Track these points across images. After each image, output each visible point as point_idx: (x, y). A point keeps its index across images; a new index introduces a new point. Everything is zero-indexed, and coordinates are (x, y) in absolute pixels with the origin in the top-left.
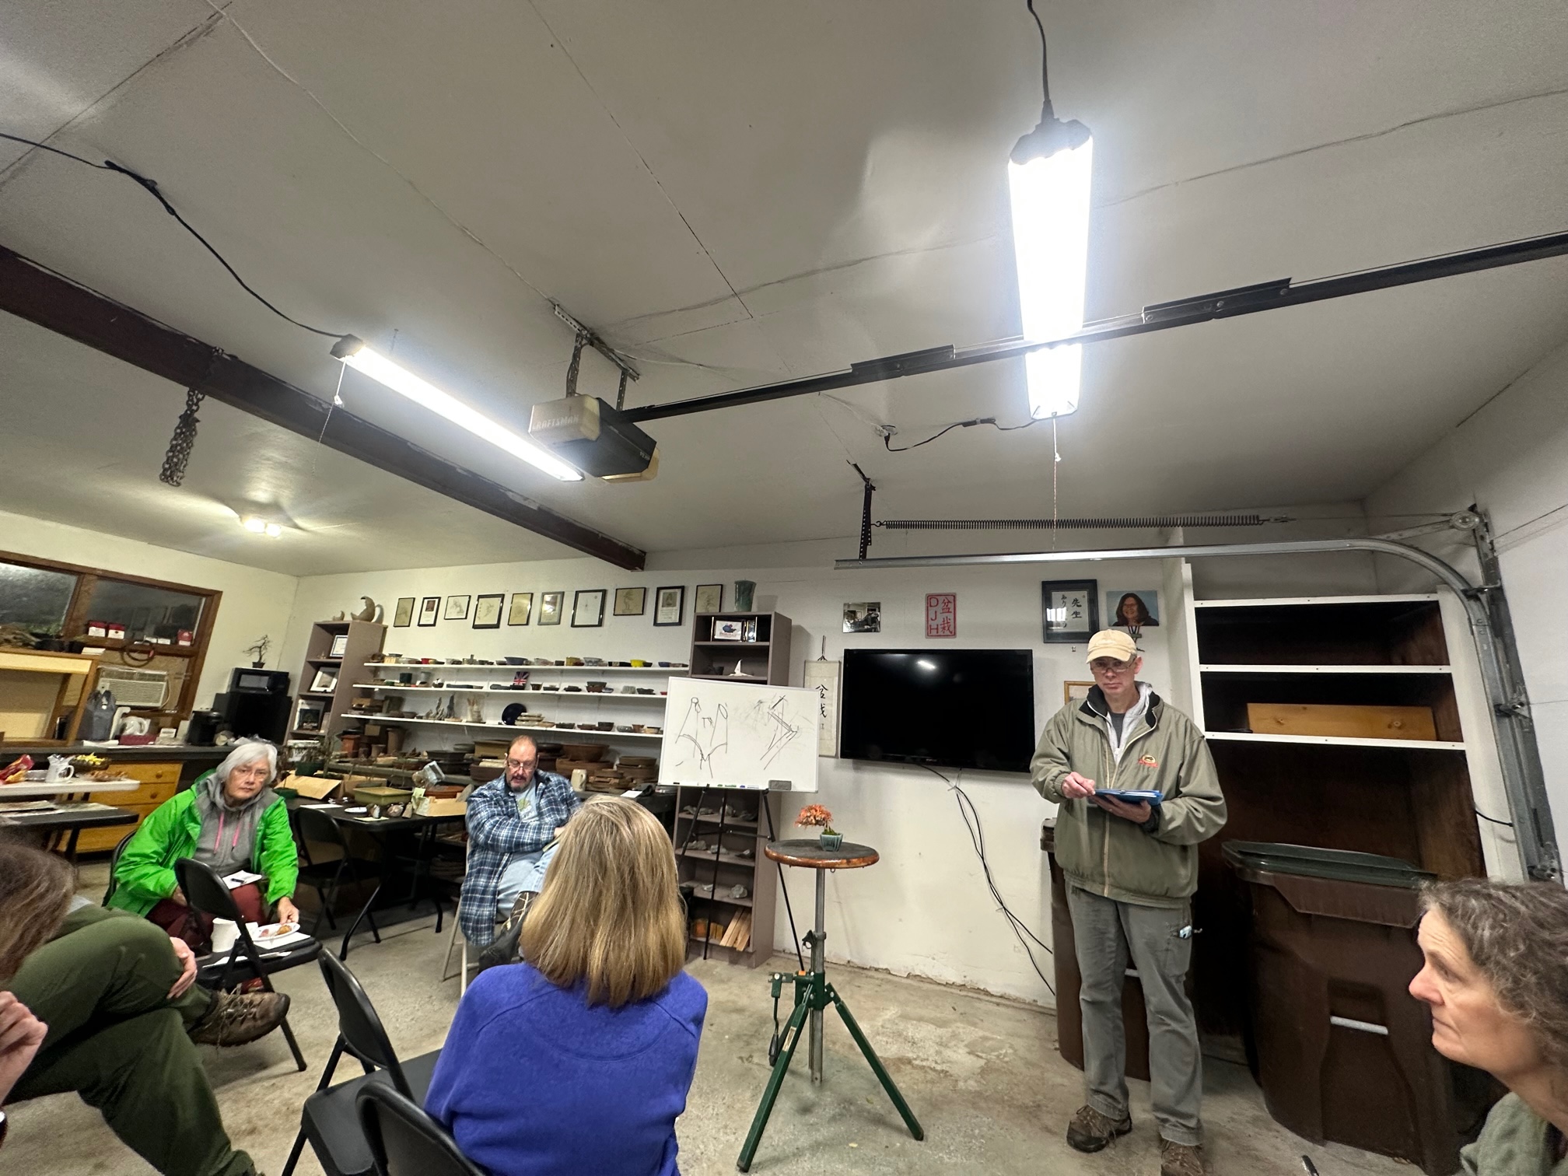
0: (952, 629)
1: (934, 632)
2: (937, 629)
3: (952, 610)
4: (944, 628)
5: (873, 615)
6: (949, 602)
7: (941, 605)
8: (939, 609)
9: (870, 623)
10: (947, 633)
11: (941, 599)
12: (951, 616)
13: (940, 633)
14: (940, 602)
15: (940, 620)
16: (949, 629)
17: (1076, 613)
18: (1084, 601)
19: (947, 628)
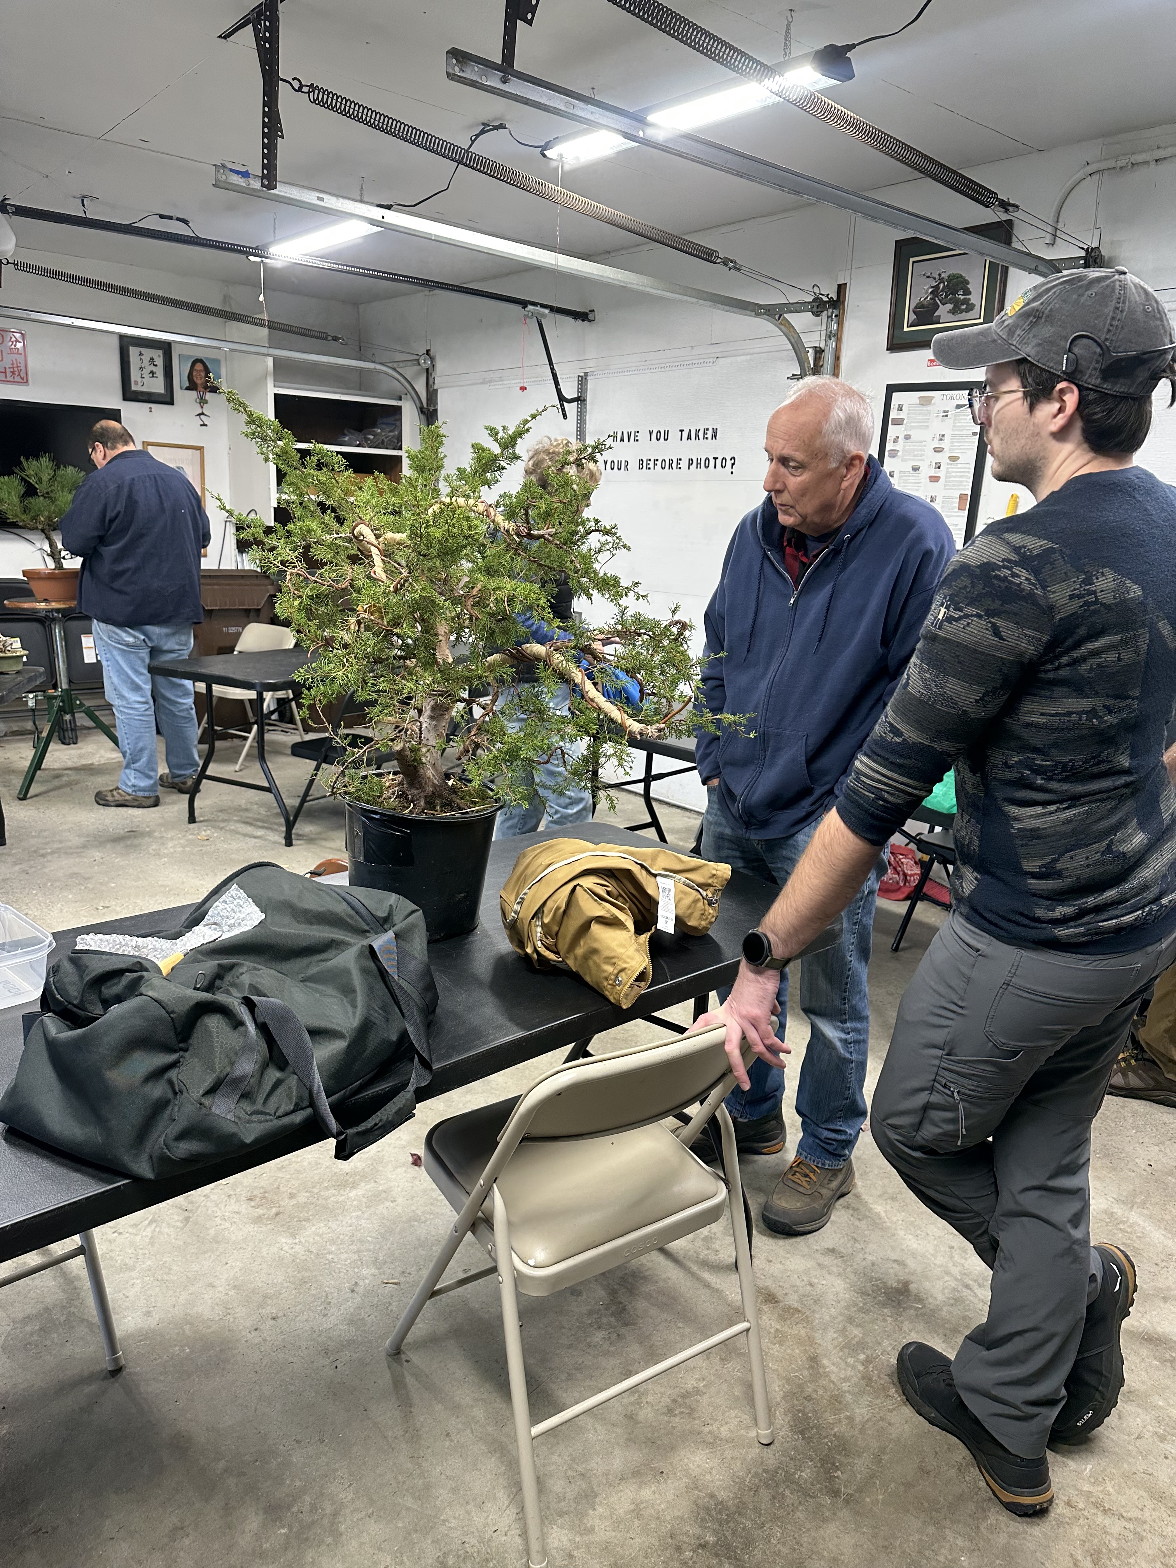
0: (23, 374)
1: (2, 377)
2: (5, 372)
3: (22, 351)
4: (13, 373)
6: (17, 341)
7: (8, 344)
8: (6, 347)
10: (18, 379)
11: (7, 336)
12: (20, 359)
13: (8, 379)
14: (6, 339)
15: (7, 363)
16: (19, 375)
17: (152, 372)
18: (160, 361)
19: (17, 373)
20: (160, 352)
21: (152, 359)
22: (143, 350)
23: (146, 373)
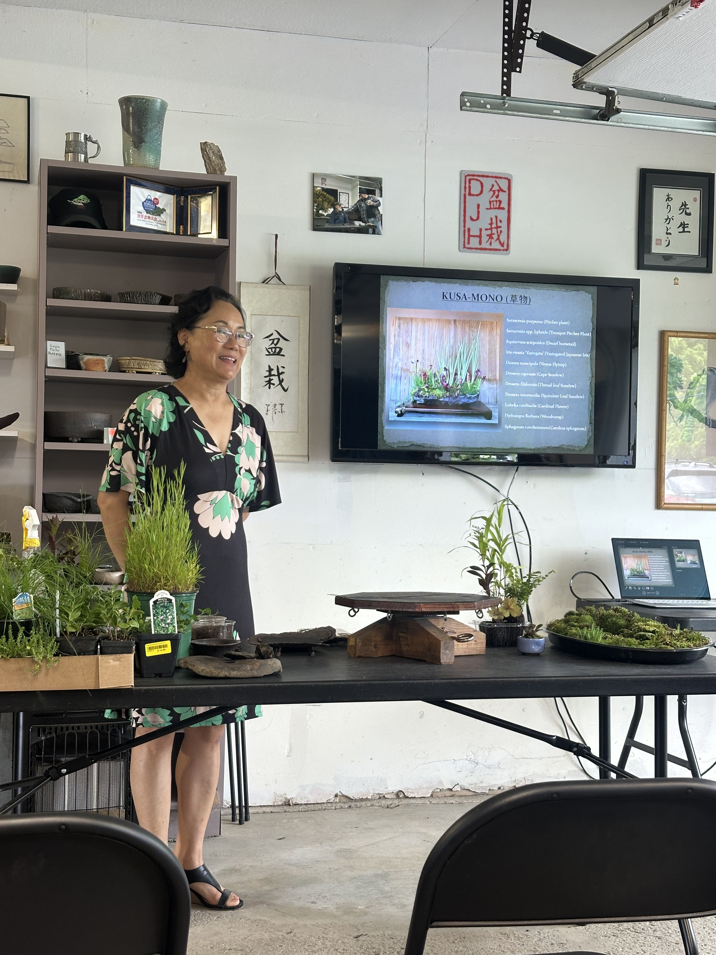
0: (503, 238)
1: (474, 242)
2: (480, 236)
3: (504, 205)
4: (490, 236)
5: (370, 202)
6: (501, 190)
7: (487, 195)
8: (484, 200)
9: (364, 215)
10: (496, 245)
11: (488, 183)
12: (502, 215)
13: (485, 245)
14: (487, 188)
15: (484, 223)
16: (498, 239)
17: (683, 225)
18: (695, 208)
19: (495, 237)
20: (697, 194)
21: (684, 205)
22: (674, 192)
23: (674, 227)
